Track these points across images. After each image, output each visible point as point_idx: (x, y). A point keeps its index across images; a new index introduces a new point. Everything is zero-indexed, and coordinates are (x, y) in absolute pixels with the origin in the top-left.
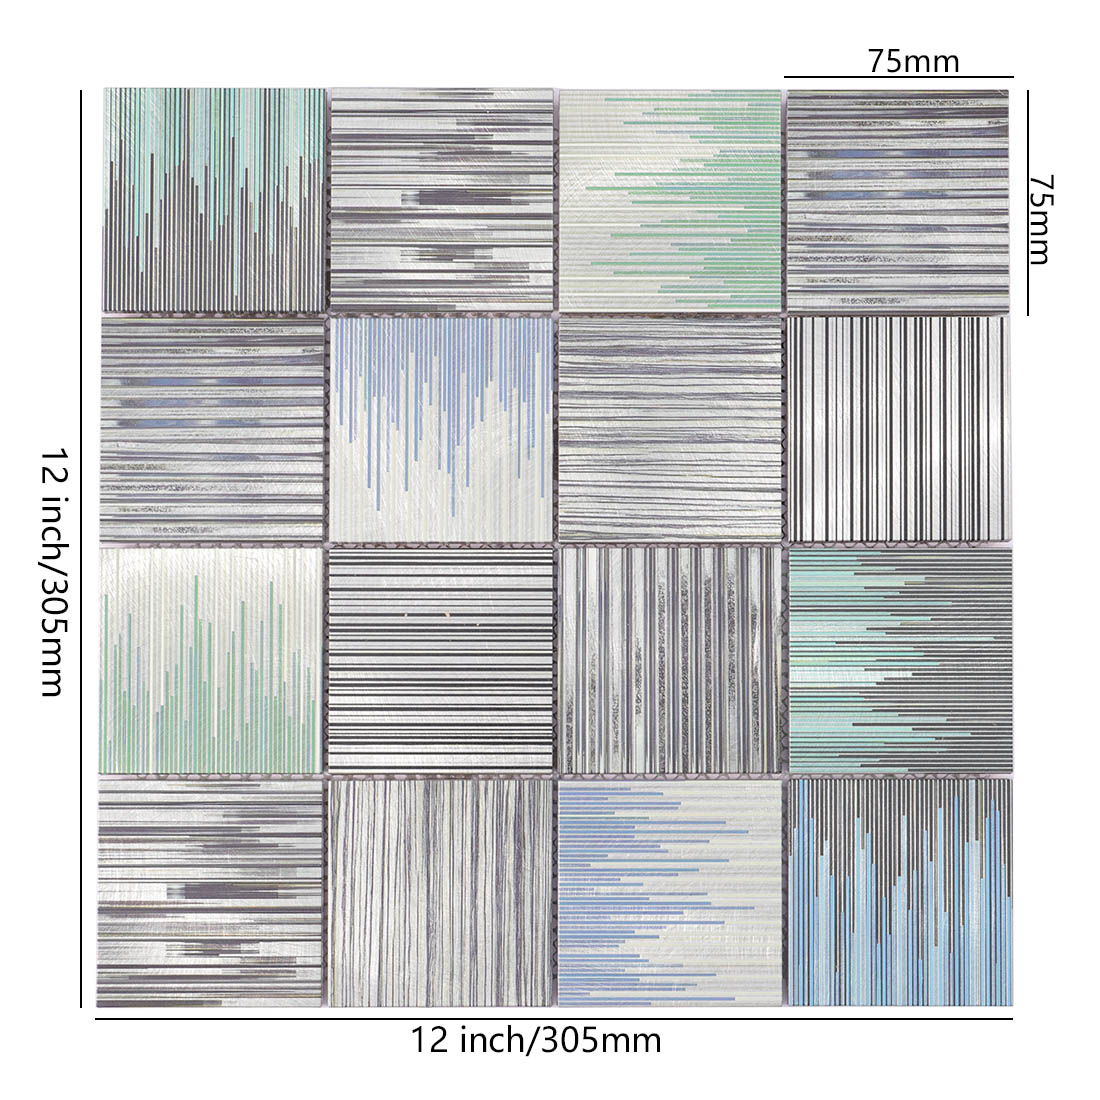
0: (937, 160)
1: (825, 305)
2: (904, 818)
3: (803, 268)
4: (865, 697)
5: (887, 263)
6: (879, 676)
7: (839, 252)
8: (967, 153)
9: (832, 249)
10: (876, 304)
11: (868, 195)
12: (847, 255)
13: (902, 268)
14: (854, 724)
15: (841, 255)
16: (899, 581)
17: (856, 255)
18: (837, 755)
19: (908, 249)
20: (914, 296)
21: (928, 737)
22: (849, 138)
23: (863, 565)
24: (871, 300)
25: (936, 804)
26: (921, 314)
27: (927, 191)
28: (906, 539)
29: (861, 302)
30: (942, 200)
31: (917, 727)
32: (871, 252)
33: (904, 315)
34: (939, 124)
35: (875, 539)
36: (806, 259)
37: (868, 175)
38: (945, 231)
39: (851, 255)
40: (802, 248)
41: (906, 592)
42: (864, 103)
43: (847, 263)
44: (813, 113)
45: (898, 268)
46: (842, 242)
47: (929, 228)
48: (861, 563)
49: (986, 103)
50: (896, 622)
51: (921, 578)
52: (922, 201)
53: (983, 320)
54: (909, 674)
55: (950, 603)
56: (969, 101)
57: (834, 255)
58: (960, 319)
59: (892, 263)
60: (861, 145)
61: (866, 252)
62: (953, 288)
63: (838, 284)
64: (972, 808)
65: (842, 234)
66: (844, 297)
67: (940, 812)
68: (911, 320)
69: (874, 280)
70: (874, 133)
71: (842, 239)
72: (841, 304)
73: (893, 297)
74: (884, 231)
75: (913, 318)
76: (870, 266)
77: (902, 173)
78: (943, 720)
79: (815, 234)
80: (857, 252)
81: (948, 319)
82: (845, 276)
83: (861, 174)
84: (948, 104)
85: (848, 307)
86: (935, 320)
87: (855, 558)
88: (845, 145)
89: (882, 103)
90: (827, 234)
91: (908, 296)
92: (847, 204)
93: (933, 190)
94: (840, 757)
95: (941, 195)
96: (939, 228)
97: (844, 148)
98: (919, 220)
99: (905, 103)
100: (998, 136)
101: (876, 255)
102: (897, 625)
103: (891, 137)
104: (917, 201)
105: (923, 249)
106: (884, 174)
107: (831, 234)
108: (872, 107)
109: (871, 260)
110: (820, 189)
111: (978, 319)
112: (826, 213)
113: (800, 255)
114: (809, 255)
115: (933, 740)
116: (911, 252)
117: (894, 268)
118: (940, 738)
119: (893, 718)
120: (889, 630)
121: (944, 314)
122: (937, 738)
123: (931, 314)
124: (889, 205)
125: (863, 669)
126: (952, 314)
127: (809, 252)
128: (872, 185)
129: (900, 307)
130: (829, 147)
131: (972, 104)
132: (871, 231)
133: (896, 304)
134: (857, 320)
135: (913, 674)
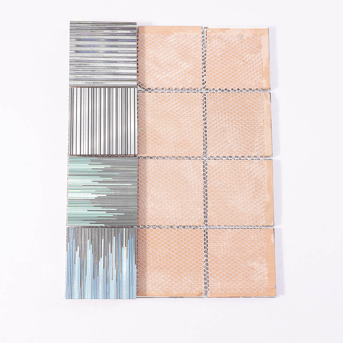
0: (115, 42)
1: (80, 84)
2: (103, 240)
3: (74, 73)
4: (91, 202)
5: (99, 72)
6: (96, 196)
7: (85, 68)
8: (124, 40)
9: (83, 67)
10: (96, 84)
11: (94, 52)
12: (87, 69)
13: (104, 73)
14: (88, 211)
15: (85, 69)
16: (103, 167)
17: (90, 69)
18: (82, 220)
19: (106, 68)
20: (108, 82)
21: (111, 215)
22: (88, 35)
23: (91, 162)
24: (95, 83)
25: (113, 235)
26: (110, 87)
27: (112, 51)
28: (105, 154)
29: (91, 83)
30: (116, 54)
31: (108, 212)
32: (95, 69)
33: (105, 87)
34: (115, 32)
35: (95, 154)
36: (75, 70)
37: (94, 46)
38: (117, 63)
39: (89, 69)
40: (74, 67)
41: (105, 170)
42: (93, 25)
43: (87, 72)
44: (77, 28)
45: (103, 73)
46: (86, 66)
47: (112, 62)
48: (91, 161)
49: (130, 26)
50: (102, 179)
51: (110, 166)
52: (110, 54)
53: (129, 89)
54: (105, 195)
55: (118, 174)
56: (125, 25)
57: (83, 69)
58: (122, 89)
59: (101, 72)
60: (92, 37)
61: (93, 68)
62: (120, 80)
63: (85, 78)
64: (124, 237)
65: (86, 63)
66: (86, 82)
67: (114, 238)
68: (107, 89)
69: (95, 77)
70: (96, 34)
71: (86, 65)
72: (85, 84)
73: (102, 82)
74: (99, 62)
75: (107, 88)
76: (95, 73)
77: (104, 46)
78: (116, 210)
79: (78, 63)
80: (91, 68)
81: (118, 88)
82: (87, 75)
83: (92, 46)
84: (118, 26)
85: (88, 85)
86: (114, 89)
87: (89, 160)
88: (87, 37)
89: (98, 25)
90: (81, 63)
91: (106, 82)
92: (88, 55)
93: (114, 51)
94: (83, 221)
95: (116, 52)
96: (115, 62)
97: (87, 38)
98: (110, 59)
99: (105, 26)
100: (133, 36)
101: (96, 69)
102: (102, 180)
103: (101, 35)
104: (109, 54)
105: (110, 68)
106: (99, 46)
107: (82, 63)
108: (95, 26)
109: (95, 71)
110: (79, 50)
111: (127, 89)
112: (81, 57)
113: (73, 69)
114: (76, 69)
115: (113, 216)
116: (107, 69)
117: (102, 73)
118: (115, 215)
119: (100, 209)
120: (99, 182)
121: (117, 87)
122: (113, 215)
123: (113, 87)
124: (100, 55)
125: (91, 193)
126: (119, 87)
127: (76, 68)
128: (95, 49)
129: (103, 85)
130: (82, 38)
131: (126, 26)
132: (95, 62)
133: (102, 84)
134: (90, 89)
135: (107, 195)
